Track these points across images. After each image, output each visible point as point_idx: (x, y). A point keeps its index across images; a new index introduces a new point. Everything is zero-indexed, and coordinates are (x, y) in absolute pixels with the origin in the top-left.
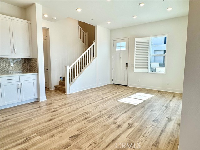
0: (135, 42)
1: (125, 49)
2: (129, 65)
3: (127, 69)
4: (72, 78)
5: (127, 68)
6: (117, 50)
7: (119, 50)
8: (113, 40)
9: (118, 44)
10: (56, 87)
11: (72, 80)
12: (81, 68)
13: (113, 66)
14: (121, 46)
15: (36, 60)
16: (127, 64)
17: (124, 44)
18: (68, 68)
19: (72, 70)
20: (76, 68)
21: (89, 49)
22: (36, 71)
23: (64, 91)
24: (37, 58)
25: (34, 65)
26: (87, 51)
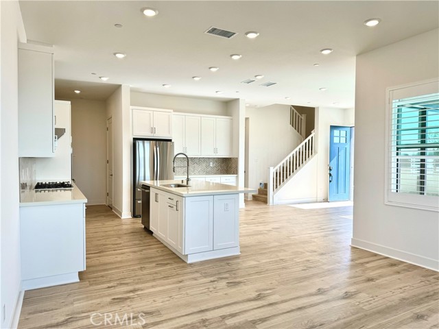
4: (276, 186)
10: (254, 196)
11: (276, 187)
12: (290, 171)
15: (236, 160)
18: (273, 171)
19: (277, 173)
20: (283, 171)
21: (307, 140)
22: (235, 172)
23: (265, 202)
24: (237, 158)
25: (234, 166)
26: (303, 143)
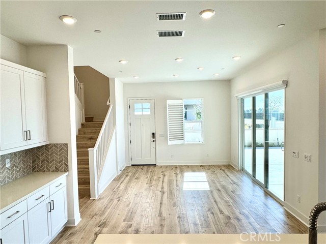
0: (167, 106)
1: (149, 113)
2: (157, 136)
3: (154, 141)
5: (154, 139)
6: (136, 113)
7: (140, 113)
8: (129, 99)
9: (138, 106)
13: (130, 138)
14: (142, 109)
16: (153, 134)
17: (147, 105)
24: (67, 144)
